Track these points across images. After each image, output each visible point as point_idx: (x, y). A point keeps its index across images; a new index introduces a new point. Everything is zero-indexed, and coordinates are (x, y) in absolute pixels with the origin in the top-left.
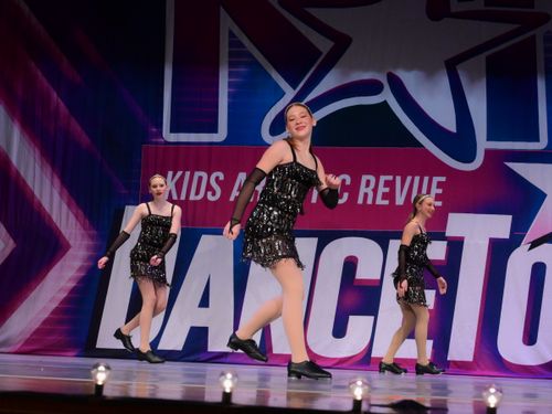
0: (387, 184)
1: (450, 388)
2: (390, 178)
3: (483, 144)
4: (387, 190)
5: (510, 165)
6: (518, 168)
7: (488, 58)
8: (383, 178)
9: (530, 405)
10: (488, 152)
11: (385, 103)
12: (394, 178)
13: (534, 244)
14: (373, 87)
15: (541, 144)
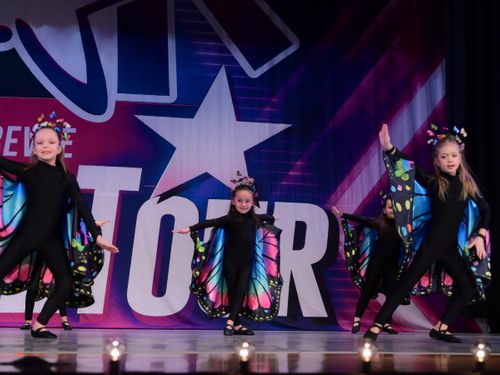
0: (15, 135)
1: (80, 342)
2: (19, 128)
3: (114, 96)
4: (15, 141)
5: (140, 117)
6: (148, 120)
7: (119, 9)
8: (11, 129)
9: (158, 356)
10: (119, 104)
11: (13, 51)
12: (23, 129)
13: (164, 197)
14: (1, 34)
15: (171, 98)
